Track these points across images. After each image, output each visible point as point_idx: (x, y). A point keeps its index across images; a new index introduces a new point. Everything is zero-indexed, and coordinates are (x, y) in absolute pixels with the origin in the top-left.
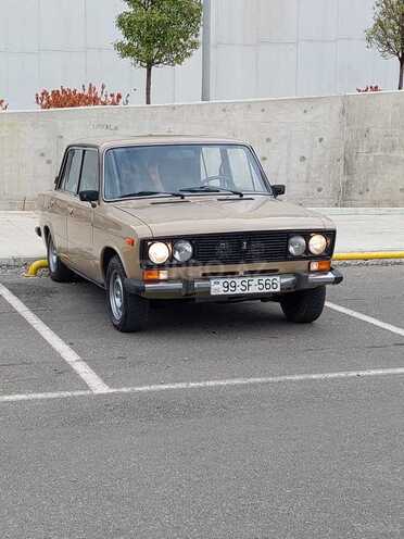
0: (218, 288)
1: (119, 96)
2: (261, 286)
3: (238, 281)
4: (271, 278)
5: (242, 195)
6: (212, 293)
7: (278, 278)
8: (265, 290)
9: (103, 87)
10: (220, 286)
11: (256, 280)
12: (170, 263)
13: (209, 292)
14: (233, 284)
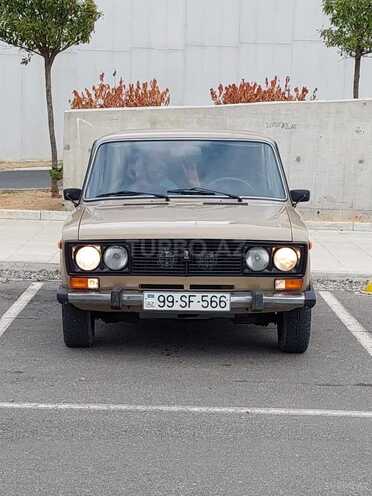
0: (152, 302)
1: (305, 90)
2: (205, 304)
3: (177, 296)
4: (219, 295)
5: (240, 200)
6: (145, 308)
7: (228, 295)
8: (210, 309)
9: (288, 80)
10: (155, 300)
11: (199, 296)
12: (101, 270)
13: (142, 306)
14: (170, 299)
